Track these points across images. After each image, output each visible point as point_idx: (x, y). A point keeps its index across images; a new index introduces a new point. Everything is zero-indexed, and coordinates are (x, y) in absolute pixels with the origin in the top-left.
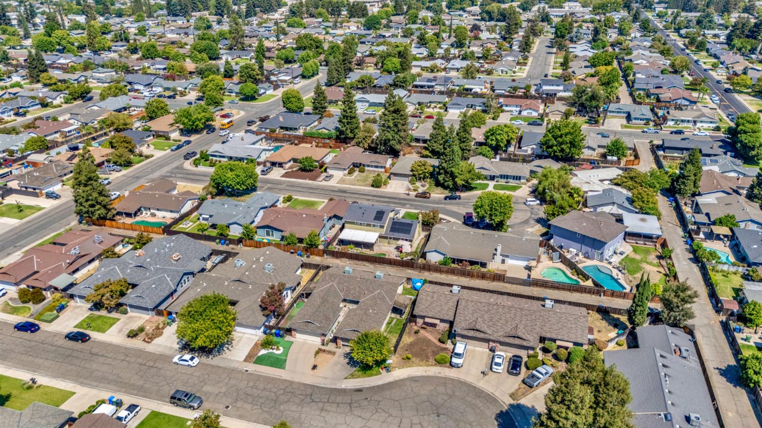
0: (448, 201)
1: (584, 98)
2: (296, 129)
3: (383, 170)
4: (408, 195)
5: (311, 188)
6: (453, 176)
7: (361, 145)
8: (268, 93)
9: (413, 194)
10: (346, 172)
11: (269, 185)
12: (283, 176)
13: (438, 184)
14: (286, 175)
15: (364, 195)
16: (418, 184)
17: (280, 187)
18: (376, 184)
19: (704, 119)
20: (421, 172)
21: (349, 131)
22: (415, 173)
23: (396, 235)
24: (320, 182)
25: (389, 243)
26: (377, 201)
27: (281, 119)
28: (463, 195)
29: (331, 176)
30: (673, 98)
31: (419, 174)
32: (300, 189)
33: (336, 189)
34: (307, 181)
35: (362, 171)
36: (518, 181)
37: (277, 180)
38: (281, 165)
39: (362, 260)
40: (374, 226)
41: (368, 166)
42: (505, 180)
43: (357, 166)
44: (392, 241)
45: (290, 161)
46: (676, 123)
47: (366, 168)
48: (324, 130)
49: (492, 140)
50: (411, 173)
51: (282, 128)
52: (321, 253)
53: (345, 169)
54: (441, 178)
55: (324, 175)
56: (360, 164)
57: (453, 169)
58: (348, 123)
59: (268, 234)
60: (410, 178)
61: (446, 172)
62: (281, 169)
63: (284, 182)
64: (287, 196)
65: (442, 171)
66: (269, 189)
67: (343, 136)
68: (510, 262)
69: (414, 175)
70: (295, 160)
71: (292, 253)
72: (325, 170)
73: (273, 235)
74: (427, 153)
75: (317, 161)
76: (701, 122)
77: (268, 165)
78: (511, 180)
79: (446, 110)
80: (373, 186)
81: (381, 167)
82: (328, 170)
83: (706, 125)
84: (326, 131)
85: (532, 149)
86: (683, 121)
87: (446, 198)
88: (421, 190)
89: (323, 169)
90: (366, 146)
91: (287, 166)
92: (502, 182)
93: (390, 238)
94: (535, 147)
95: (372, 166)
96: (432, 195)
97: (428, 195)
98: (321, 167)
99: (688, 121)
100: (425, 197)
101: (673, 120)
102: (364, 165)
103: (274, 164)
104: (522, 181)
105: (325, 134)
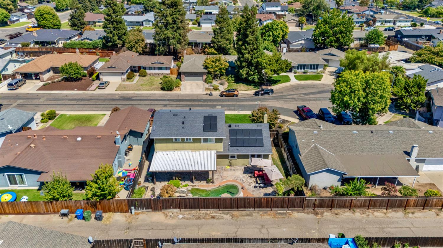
0: (260, 97)
1: (312, 8)
2: (54, 43)
3: (168, 72)
4: (211, 95)
5: (82, 99)
6: (258, 67)
7: (134, 49)
8: (21, 20)
9: (216, 93)
10: (125, 77)
11: (19, 102)
12: (40, 89)
13: (239, 79)
14: (45, 87)
15: (157, 100)
16: (216, 83)
17: (36, 102)
18: (167, 87)
19: (401, 19)
20: (217, 69)
21: (116, 38)
22: (211, 70)
23: (243, 150)
24: (93, 91)
25: (230, 165)
26: (177, 106)
27: (35, 34)
28: (275, 87)
29: (106, 84)
30: (362, 11)
31: (215, 72)
32: (67, 102)
33: (117, 97)
34: (76, 92)
35: (143, 75)
36: (315, 71)
37: (32, 94)
38: (37, 76)
39: (206, 207)
40: (206, 140)
41: (150, 68)
42: (303, 71)
43: (135, 70)
44: (234, 161)
45: (48, 71)
46: (382, 24)
47: (148, 71)
48: (87, 41)
49: (269, 36)
50: (206, 71)
51: (37, 43)
52: (124, 206)
53: (122, 74)
54: (243, 72)
55: (97, 83)
56: (140, 68)
57: (259, 60)
58: (115, 28)
59: (13, 181)
60: (205, 77)
61: (250, 64)
62: (38, 81)
63: (43, 96)
64: (46, 112)
65: (244, 64)
66: (20, 106)
67: (110, 44)
68: (425, 168)
69: (209, 73)
70: (55, 70)
71: (64, 215)
72: (98, 78)
73: (22, 182)
74: (212, 50)
75: (85, 68)
76: (400, 21)
77: (19, 77)
78: (309, 70)
79: (199, 25)
80: (163, 89)
81: (166, 68)
82: (101, 77)
83: (402, 24)
84: (89, 41)
85: (301, 44)
86: (386, 22)
87: (256, 94)
88: (222, 88)
89: (94, 76)
90: (140, 50)
91: (46, 77)
92: (300, 72)
93: (233, 157)
94: (303, 42)
95: (154, 68)
96: (240, 92)
97: (236, 93)
98: (91, 75)
99: (390, 22)
100: (233, 96)
101: (380, 21)
102: (145, 68)
103: (27, 76)
104: (320, 70)
105: (89, 44)
